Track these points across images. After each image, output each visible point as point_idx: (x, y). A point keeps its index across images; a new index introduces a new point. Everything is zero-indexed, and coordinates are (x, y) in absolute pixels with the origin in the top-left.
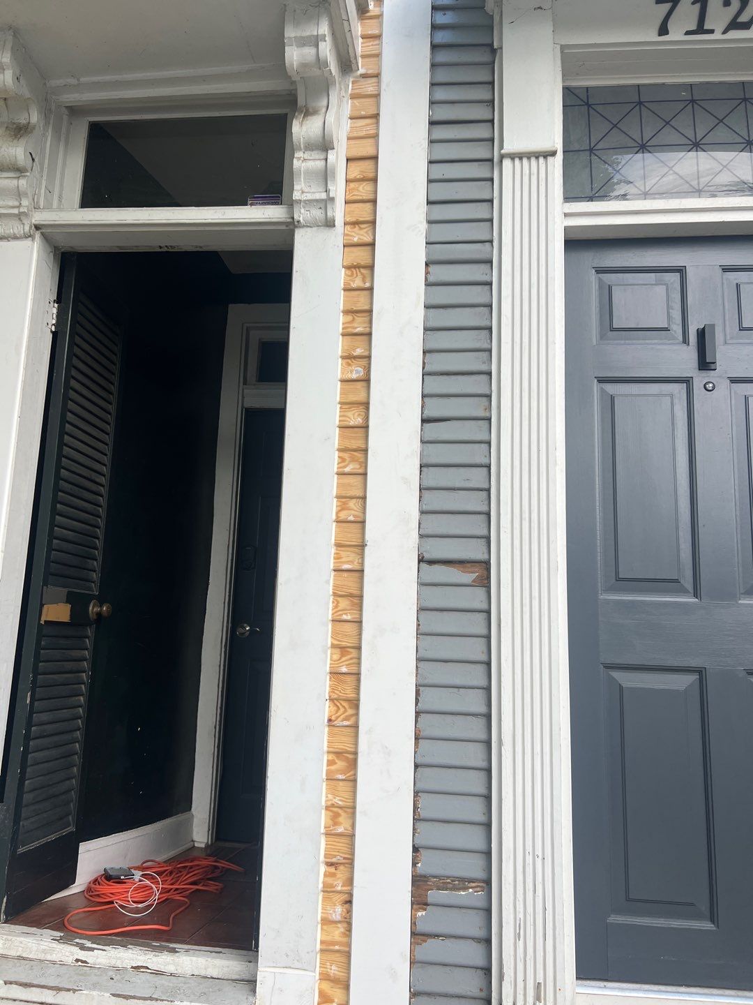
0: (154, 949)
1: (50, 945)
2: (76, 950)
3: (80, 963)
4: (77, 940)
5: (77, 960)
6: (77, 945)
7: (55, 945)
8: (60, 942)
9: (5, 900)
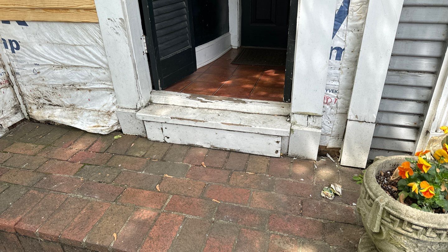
0: (235, 101)
1: (186, 100)
2: (199, 102)
4: (198, 98)
6: (199, 100)
8: (190, 99)
9: (159, 81)
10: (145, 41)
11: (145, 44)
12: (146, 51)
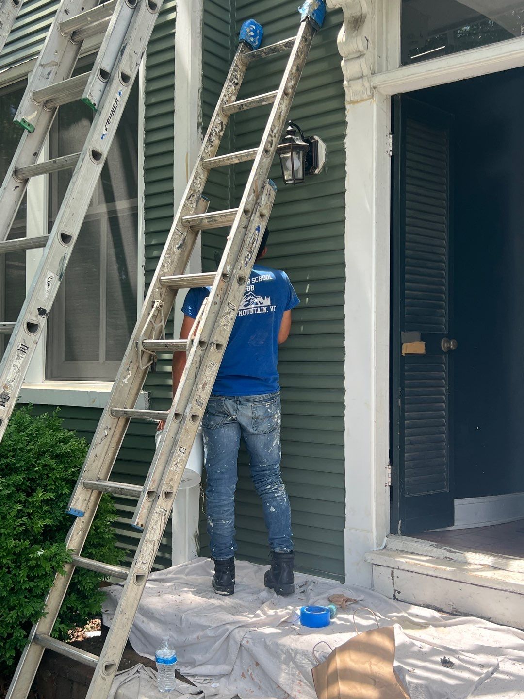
1: (430, 548)
2: (445, 552)
3: (448, 559)
4: (446, 547)
5: (446, 557)
6: (446, 549)
7: (433, 548)
8: (435, 547)
9: (400, 522)
10: (389, 471)
11: (390, 474)
12: (390, 483)
